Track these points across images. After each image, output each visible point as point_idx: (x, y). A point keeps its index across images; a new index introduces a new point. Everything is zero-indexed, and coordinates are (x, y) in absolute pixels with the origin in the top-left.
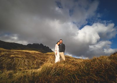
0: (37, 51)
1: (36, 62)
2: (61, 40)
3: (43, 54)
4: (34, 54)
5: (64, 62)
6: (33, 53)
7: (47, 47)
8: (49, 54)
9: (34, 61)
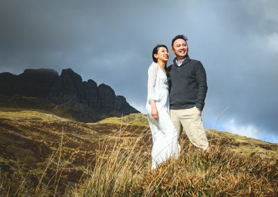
0: (48, 109)
1: (49, 172)
2: (180, 41)
3: (79, 125)
4: (32, 129)
5: (206, 160)
6: (28, 123)
7: (103, 86)
8: (115, 127)
9: (36, 167)
